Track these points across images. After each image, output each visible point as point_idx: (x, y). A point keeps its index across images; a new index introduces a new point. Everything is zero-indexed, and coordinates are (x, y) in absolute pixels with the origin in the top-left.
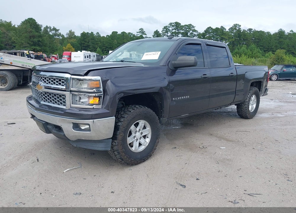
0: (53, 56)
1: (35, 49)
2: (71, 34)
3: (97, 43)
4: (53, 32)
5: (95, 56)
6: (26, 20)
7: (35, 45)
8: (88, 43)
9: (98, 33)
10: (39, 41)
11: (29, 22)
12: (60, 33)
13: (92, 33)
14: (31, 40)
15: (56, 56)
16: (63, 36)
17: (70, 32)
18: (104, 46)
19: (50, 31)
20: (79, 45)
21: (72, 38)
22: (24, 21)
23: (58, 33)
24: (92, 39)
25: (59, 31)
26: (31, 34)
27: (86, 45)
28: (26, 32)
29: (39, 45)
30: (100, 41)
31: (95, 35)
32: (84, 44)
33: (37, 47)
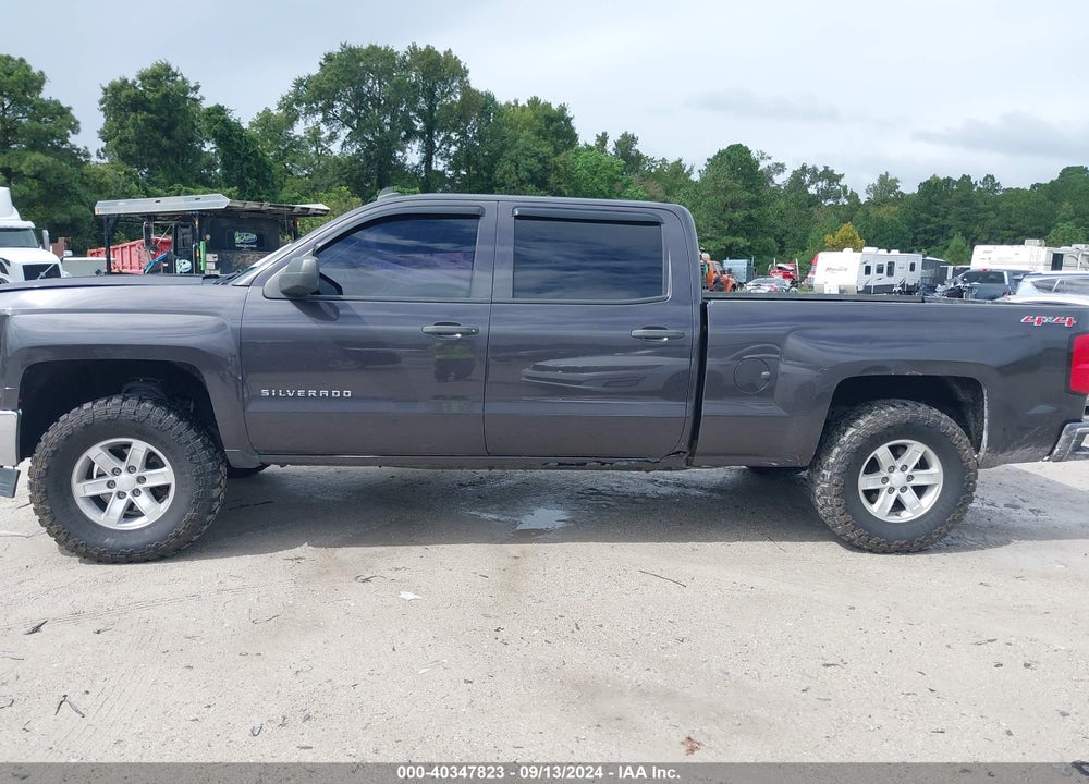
0: (779, 268)
1: (731, 244)
2: (886, 185)
3: (981, 215)
4: (820, 184)
5: (918, 266)
6: (721, 154)
7: (735, 234)
8: (945, 217)
9: (990, 178)
10: (750, 218)
11: (729, 157)
12: (845, 188)
13: (966, 178)
14: (726, 216)
15: (790, 268)
16: (854, 197)
17: (883, 179)
18: (1009, 229)
19: (812, 182)
20: (905, 228)
21: (885, 201)
22: (715, 157)
23: (838, 188)
24: (962, 203)
25: (842, 180)
26: (729, 198)
27: (933, 226)
28: (716, 191)
29: (749, 234)
30: (995, 209)
31: (979, 185)
32: (928, 221)
33: (740, 240)
